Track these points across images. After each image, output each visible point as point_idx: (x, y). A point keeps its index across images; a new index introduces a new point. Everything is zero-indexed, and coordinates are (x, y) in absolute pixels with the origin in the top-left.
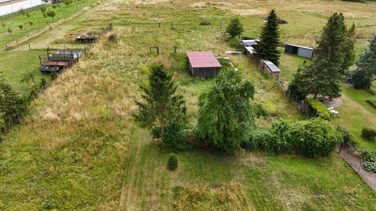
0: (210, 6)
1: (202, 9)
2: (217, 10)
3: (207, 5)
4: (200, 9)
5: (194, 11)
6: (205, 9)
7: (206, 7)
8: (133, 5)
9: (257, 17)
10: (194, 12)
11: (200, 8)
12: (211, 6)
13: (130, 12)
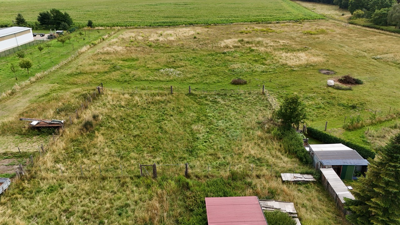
0: (244, 45)
1: (233, 50)
2: (253, 53)
3: (239, 44)
4: (231, 50)
5: (224, 53)
6: (238, 49)
7: (239, 47)
8: (146, 42)
9: (312, 67)
10: (223, 55)
11: (231, 48)
12: (246, 45)
13: (139, 56)
